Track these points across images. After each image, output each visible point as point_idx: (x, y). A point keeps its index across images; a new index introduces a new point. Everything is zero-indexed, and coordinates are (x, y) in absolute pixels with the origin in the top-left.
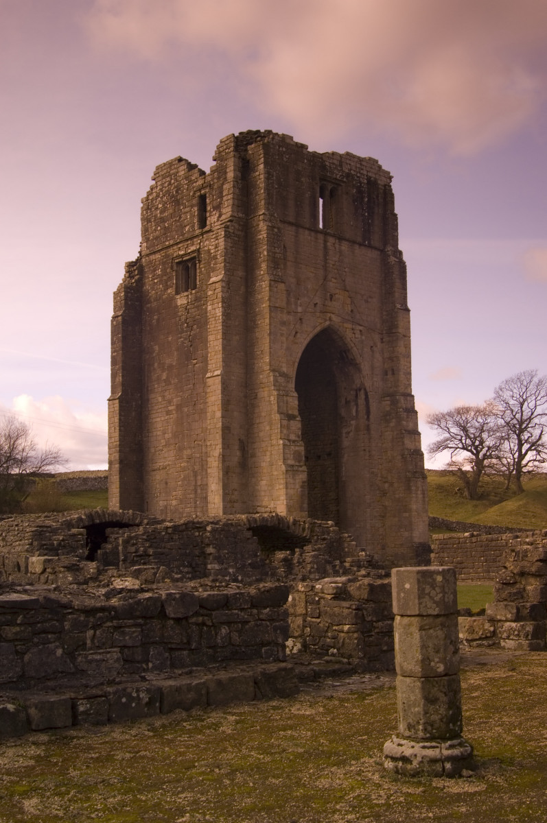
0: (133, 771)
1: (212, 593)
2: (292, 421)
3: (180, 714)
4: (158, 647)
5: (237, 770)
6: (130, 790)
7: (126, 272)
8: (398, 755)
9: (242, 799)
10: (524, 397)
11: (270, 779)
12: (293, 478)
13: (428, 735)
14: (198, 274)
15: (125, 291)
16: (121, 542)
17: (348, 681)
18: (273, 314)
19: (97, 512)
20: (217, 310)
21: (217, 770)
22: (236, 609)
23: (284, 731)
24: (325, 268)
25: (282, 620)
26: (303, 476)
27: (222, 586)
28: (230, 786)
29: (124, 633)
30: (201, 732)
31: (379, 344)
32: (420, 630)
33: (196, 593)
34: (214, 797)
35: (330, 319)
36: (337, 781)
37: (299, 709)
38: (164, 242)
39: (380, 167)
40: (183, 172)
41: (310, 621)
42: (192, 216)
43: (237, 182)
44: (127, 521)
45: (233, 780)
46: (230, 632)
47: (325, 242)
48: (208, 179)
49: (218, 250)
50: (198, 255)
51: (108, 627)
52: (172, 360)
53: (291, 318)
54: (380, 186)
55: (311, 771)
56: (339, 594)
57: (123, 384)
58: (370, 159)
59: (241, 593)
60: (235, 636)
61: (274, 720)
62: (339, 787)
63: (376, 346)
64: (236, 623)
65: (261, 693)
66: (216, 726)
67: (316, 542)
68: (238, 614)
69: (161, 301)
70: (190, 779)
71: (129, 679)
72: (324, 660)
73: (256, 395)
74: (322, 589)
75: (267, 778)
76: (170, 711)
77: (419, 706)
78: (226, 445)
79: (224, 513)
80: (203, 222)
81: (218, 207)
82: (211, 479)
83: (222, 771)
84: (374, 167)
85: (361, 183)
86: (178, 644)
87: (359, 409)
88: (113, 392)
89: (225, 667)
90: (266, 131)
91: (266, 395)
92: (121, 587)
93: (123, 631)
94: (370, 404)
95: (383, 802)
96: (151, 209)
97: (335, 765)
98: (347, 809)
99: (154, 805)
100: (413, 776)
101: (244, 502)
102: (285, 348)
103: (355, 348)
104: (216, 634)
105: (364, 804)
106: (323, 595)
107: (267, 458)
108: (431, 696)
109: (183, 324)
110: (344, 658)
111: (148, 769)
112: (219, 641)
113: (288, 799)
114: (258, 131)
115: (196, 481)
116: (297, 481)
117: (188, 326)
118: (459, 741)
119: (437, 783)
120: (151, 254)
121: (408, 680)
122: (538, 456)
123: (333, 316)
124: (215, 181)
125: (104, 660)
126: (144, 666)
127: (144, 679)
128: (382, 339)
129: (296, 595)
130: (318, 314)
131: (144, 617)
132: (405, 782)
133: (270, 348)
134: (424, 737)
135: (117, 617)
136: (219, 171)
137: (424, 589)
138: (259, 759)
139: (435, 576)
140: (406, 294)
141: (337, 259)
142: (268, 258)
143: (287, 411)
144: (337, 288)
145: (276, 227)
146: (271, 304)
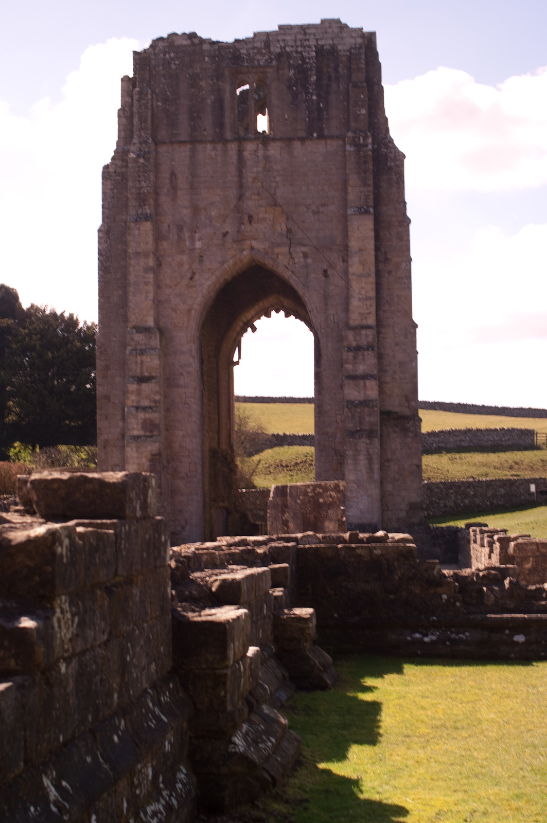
2: (144, 386)
12: (137, 451)
18: (133, 261)
24: (241, 186)
26: (152, 448)
31: (340, 265)
35: (252, 248)
39: (346, 26)
47: (241, 151)
53: (185, 258)
54: (341, 53)
63: (335, 269)
84: (330, 30)
85: (303, 59)
102: (151, 298)
103: (294, 276)
116: (144, 454)
123: (254, 242)
130: (229, 245)
133: (129, 302)
141: (260, 169)
142: (130, 196)
143: (142, 373)
144: (260, 206)
145: (144, 158)
146: (130, 251)
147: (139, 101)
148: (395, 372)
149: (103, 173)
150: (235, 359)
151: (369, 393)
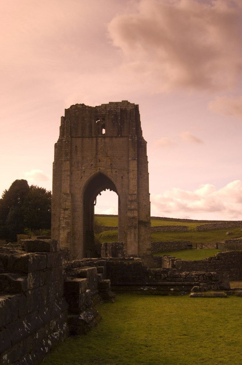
2: (66, 211)
12: (63, 231)
18: (63, 173)
24: (97, 150)
26: (68, 231)
31: (126, 175)
35: (100, 169)
39: (129, 103)
47: (97, 140)
53: (79, 172)
54: (128, 111)
84: (125, 104)
85: (116, 112)
102: (69, 184)
128: (128, 173)
130: (93, 168)
133: (62, 185)
141: (103, 146)
142: (63, 153)
143: (65, 207)
144: (103, 157)
145: (67, 141)
146: (63, 170)
147: (66, 124)
148: (143, 208)
149: (55, 146)
150: (95, 203)
151: (135, 214)
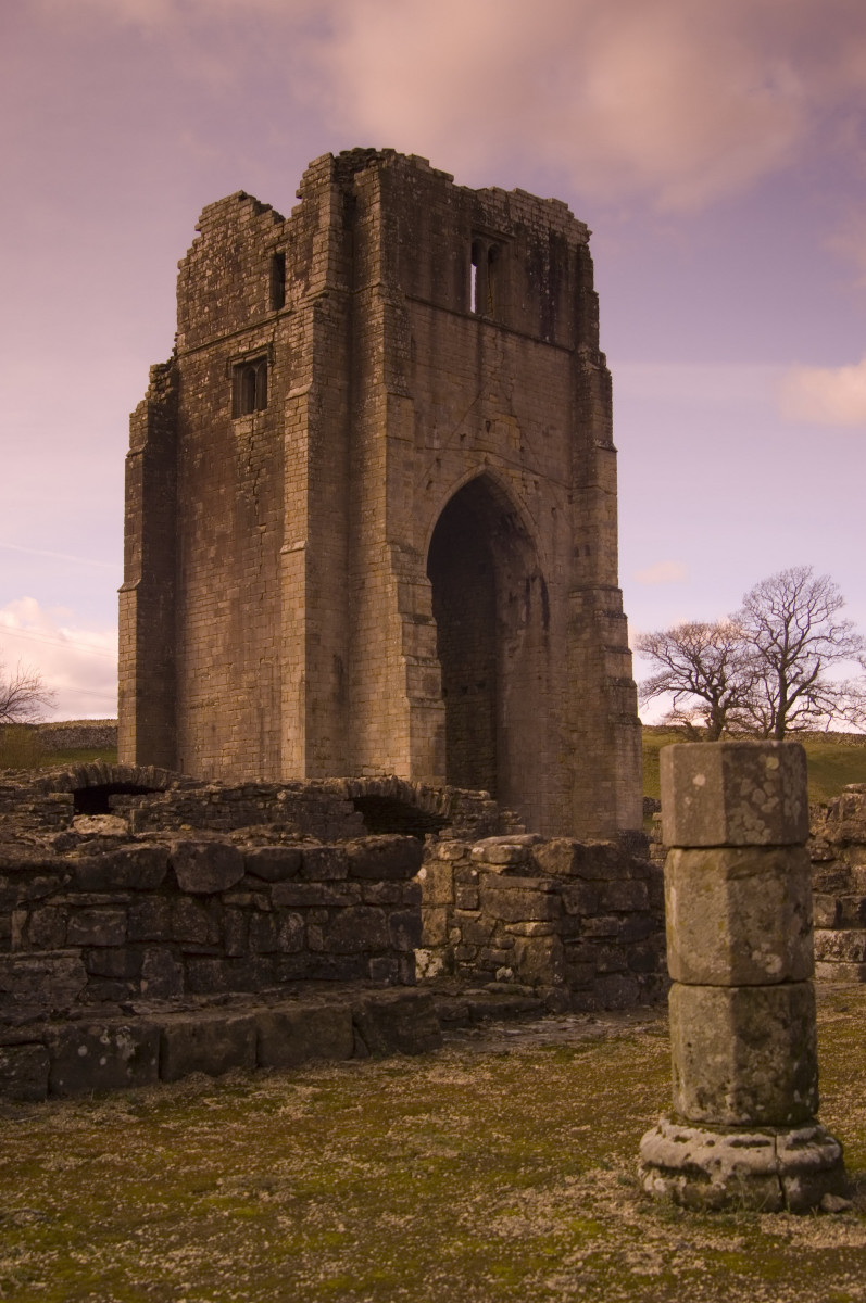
0: (77, 1197)
1: (272, 847)
2: (421, 627)
3: (200, 1081)
4: (159, 949)
5: (310, 1196)
6: (60, 1239)
7: (152, 382)
8: (678, 1162)
9: (319, 1264)
10: (791, 610)
11: (384, 1216)
12: (422, 720)
13: (745, 1117)
14: (270, 385)
15: (149, 413)
16: (132, 816)
17: (534, 1027)
18: (392, 450)
19: (94, 767)
20: (300, 443)
21: (265, 1195)
22: (317, 881)
23: (414, 1116)
24: (479, 377)
25: (408, 906)
26: (438, 718)
27: (293, 839)
28: (291, 1233)
29: (89, 919)
30: (238, 1116)
31: (566, 505)
32: (728, 879)
33: (239, 847)
34: (253, 1258)
35: (486, 462)
36: (540, 1221)
37: (442, 1075)
38: (214, 332)
39: (570, 216)
40: (247, 217)
41: (461, 917)
42: (262, 289)
43: (335, 231)
44: (144, 783)
45: (299, 1218)
46: (306, 927)
47: (480, 334)
48: (289, 227)
49: (303, 344)
50: (271, 354)
51: (58, 906)
52: (224, 526)
53: (422, 458)
54: (570, 247)
55: (478, 1198)
56: (517, 864)
57: (144, 566)
58: (555, 202)
59: (329, 850)
60: (316, 933)
61: (392, 1093)
62: (546, 1235)
63: (561, 509)
64: (318, 907)
65: (367, 1043)
66: (274, 1104)
67: (460, 823)
68: (322, 892)
69: (208, 429)
70: (202, 1215)
71: (98, 1011)
72: (488, 989)
73: (364, 583)
74: (484, 854)
75: (377, 1213)
76: (179, 1076)
77: (725, 1050)
78: (312, 664)
79: (308, 776)
80: (279, 299)
81: (304, 275)
82: (287, 720)
83: (276, 1197)
84: (560, 215)
85: (538, 239)
86: (202, 945)
87: (531, 611)
88: (127, 578)
89: (295, 994)
90: (384, 150)
91: (379, 583)
92: (90, 831)
93: (88, 915)
94: (550, 602)
95: (657, 1270)
96: (193, 278)
97: (529, 1185)
98: (574, 1288)
99: (106, 1278)
100: (715, 1209)
101: (341, 760)
102: (411, 505)
103: (526, 511)
104: (279, 930)
105: (612, 1277)
106: (485, 865)
107: (380, 687)
108: (752, 1027)
109: (243, 467)
110: (526, 984)
111: (109, 1193)
112: (284, 942)
113: (428, 1263)
114: (372, 150)
115: (262, 724)
116: (429, 725)
117: (251, 471)
118: (814, 1129)
119: (772, 1225)
120: (192, 352)
121: (699, 992)
122: (812, 705)
123: (490, 456)
124: (300, 231)
125: (47, 972)
126: (132, 987)
127: (128, 1011)
128: (570, 497)
129: (434, 867)
130: (466, 453)
131: (132, 889)
132: (696, 1224)
133: (387, 506)
134: (737, 1120)
135: (74, 887)
136: (307, 214)
137: (737, 787)
138: (361, 1172)
139: (762, 757)
140: (611, 424)
141: (499, 364)
142: (386, 356)
143: (414, 609)
144: (497, 412)
145: (400, 307)
146: (390, 433)
147: (386, 228)
151: (625, 669)
